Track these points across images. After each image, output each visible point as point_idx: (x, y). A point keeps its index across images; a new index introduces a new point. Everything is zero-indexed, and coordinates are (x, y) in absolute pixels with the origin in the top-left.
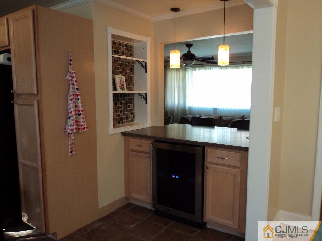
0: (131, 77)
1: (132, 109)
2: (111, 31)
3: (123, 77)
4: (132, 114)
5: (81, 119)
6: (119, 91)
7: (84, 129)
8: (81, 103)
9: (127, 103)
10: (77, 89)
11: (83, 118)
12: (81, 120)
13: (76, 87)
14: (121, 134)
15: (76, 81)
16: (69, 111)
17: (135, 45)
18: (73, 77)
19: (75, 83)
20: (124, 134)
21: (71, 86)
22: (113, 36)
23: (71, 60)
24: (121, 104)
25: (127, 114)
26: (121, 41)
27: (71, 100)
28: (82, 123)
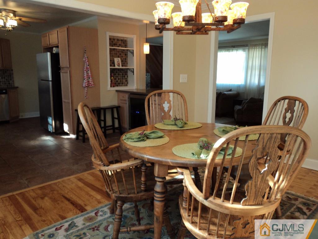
0: (126, 59)
1: (126, 78)
2: (109, 34)
3: (120, 59)
4: (126, 81)
5: (90, 80)
6: (116, 67)
7: (92, 85)
8: (90, 72)
9: (122, 74)
10: (88, 65)
11: (91, 80)
12: (90, 81)
13: (87, 64)
14: (115, 91)
15: (88, 61)
16: (85, 76)
17: (128, 40)
18: (86, 59)
19: (87, 62)
20: (117, 91)
21: (85, 64)
22: (110, 36)
23: (85, 51)
24: (119, 74)
25: (123, 81)
26: (119, 38)
27: (85, 70)
28: (91, 82)
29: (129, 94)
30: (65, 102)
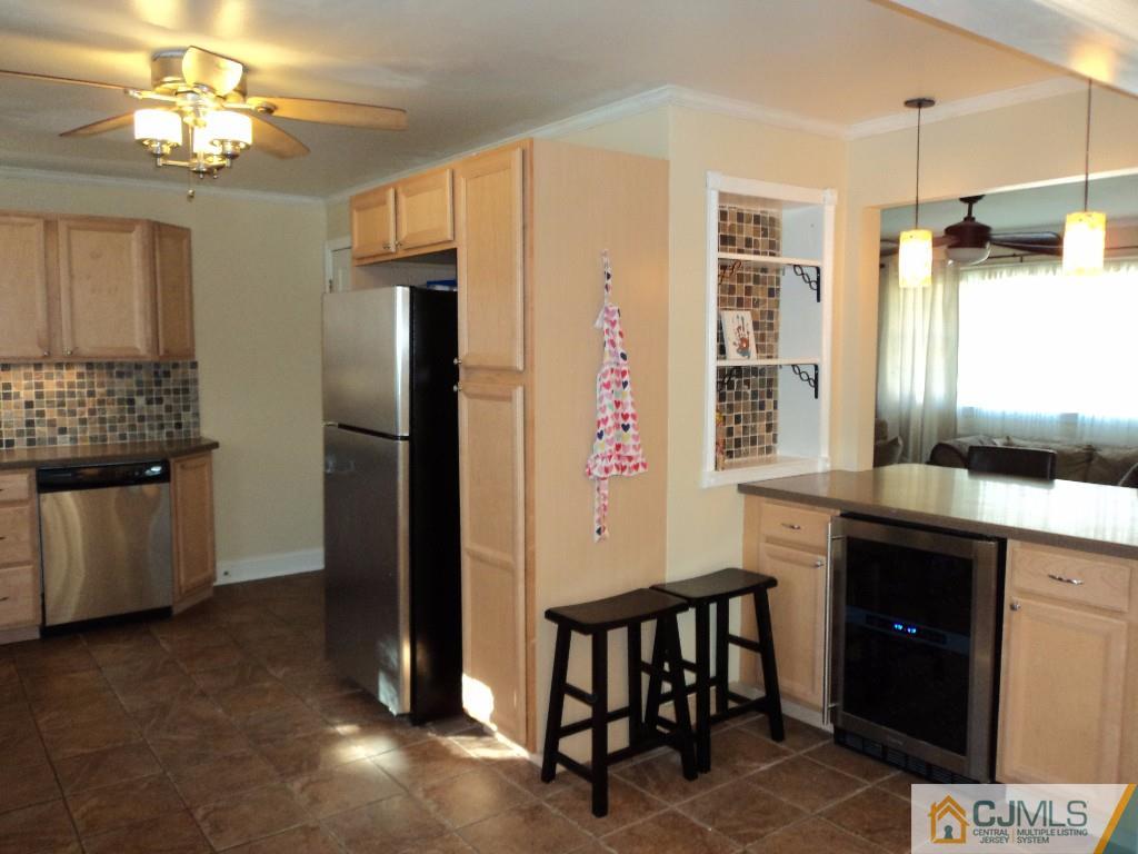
0: (771, 315)
1: (769, 415)
2: (718, 183)
3: (747, 316)
4: (769, 428)
5: (628, 439)
6: (734, 359)
7: (636, 467)
8: (631, 393)
9: (755, 395)
10: (624, 356)
11: (635, 438)
12: (630, 442)
13: (620, 351)
14: (736, 488)
15: (621, 334)
16: (601, 416)
17: (786, 217)
18: (613, 324)
19: (618, 340)
20: (743, 488)
21: (608, 347)
22: (723, 196)
23: (609, 276)
24: (738, 396)
25: (754, 429)
26: (745, 208)
27: (607, 386)
28: (631, 452)
29: (838, 512)
30: (477, 557)
